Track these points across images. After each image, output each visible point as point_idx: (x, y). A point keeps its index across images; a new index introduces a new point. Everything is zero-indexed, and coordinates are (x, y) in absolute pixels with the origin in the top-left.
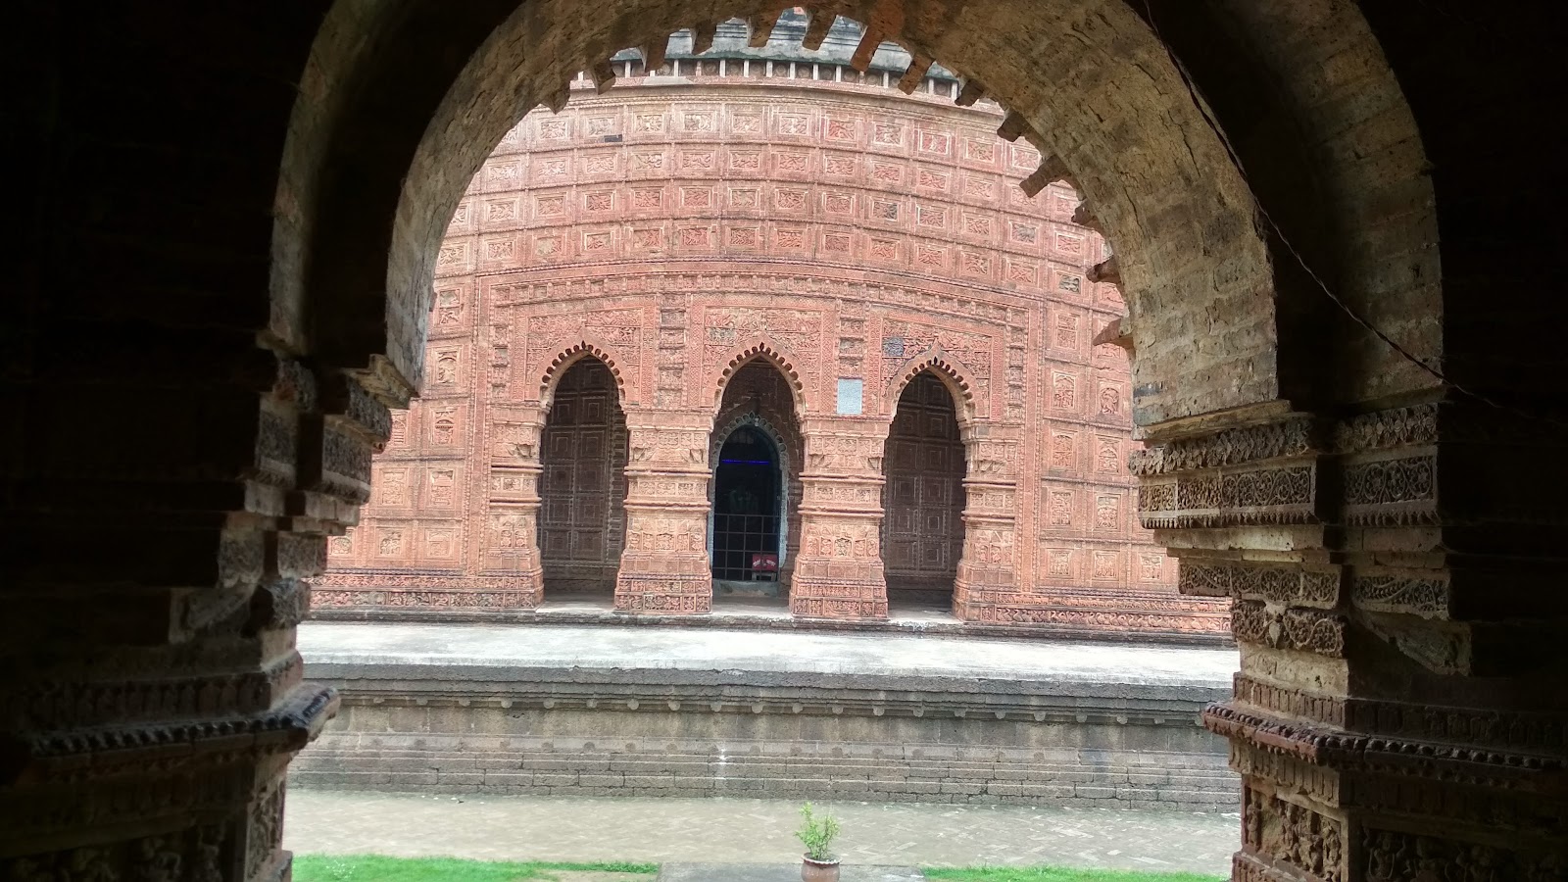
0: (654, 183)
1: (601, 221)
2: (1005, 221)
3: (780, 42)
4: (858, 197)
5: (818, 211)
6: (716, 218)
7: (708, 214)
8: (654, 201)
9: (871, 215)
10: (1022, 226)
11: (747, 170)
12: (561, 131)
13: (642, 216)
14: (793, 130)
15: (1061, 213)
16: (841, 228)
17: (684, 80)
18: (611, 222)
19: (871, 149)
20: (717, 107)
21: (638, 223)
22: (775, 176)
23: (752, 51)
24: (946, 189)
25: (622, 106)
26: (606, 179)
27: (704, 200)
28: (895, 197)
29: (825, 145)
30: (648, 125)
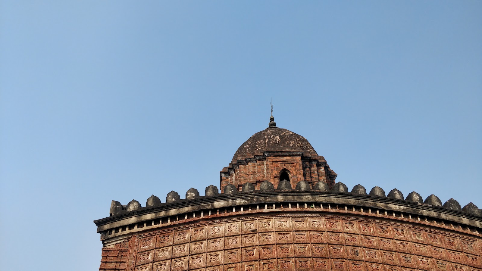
0: (269, 246)
1: (251, 260)
2: (399, 256)
3: (308, 197)
4: (344, 248)
5: (330, 254)
6: (293, 258)
7: (290, 256)
8: (269, 252)
9: (350, 255)
10: (405, 257)
11: (302, 240)
12: (235, 229)
13: (266, 258)
14: (316, 226)
15: (418, 252)
16: (340, 260)
17: (277, 210)
18: (255, 261)
19: (345, 231)
20: (289, 219)
21: (264, 261)
22: (312, 241)
23: (299, 200)
24: (375, 244)
25: (256, 220)
26: (252, 245)
27: (288, 251)
28: (357, 248)
29: (328, 230)
30: (265, 226)
